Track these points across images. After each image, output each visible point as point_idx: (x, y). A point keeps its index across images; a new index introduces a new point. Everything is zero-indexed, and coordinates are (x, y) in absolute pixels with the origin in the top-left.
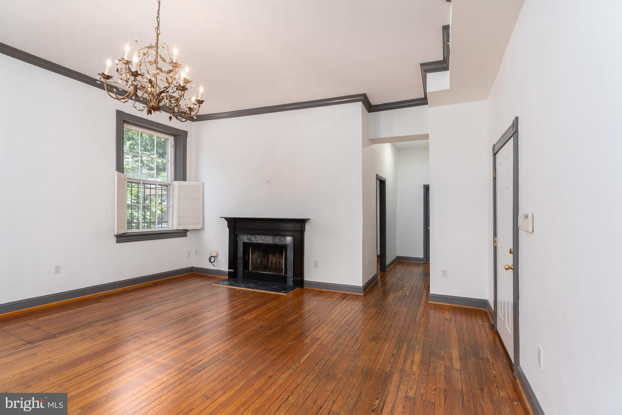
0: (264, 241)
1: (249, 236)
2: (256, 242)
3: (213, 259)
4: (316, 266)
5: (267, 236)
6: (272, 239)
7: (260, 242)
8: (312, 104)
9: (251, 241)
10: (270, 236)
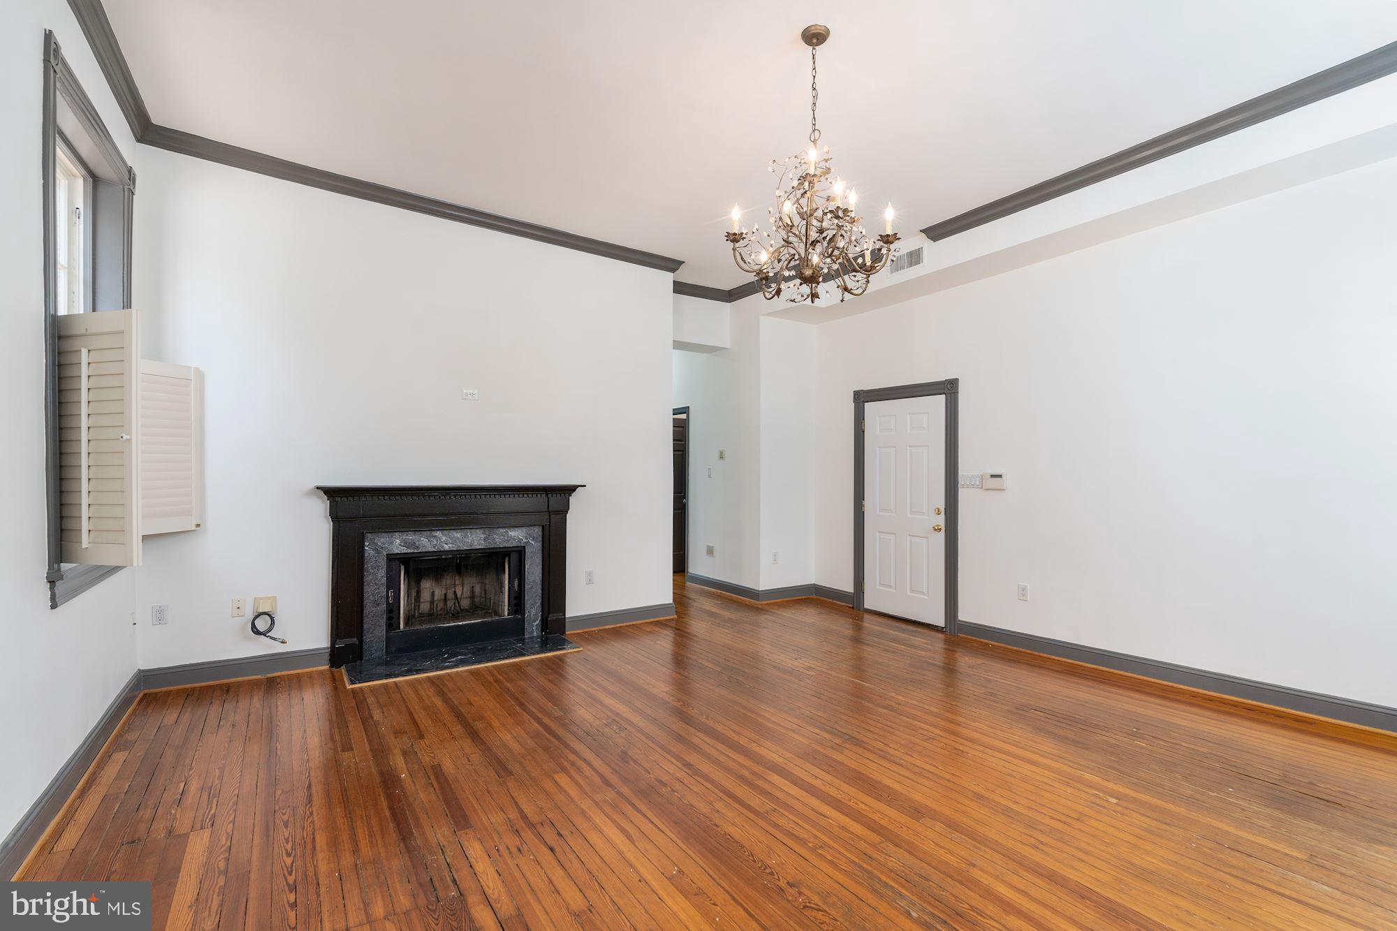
0: (461, 545)
1: (411, 537)
2: (434, 550)
3: (262, 624)
4: (590, 581)
5: (468, 531)
6: (483, 536)
7: (446, 547)
8: (586, 245)
9: (417, 548)
10: (478, 531)
